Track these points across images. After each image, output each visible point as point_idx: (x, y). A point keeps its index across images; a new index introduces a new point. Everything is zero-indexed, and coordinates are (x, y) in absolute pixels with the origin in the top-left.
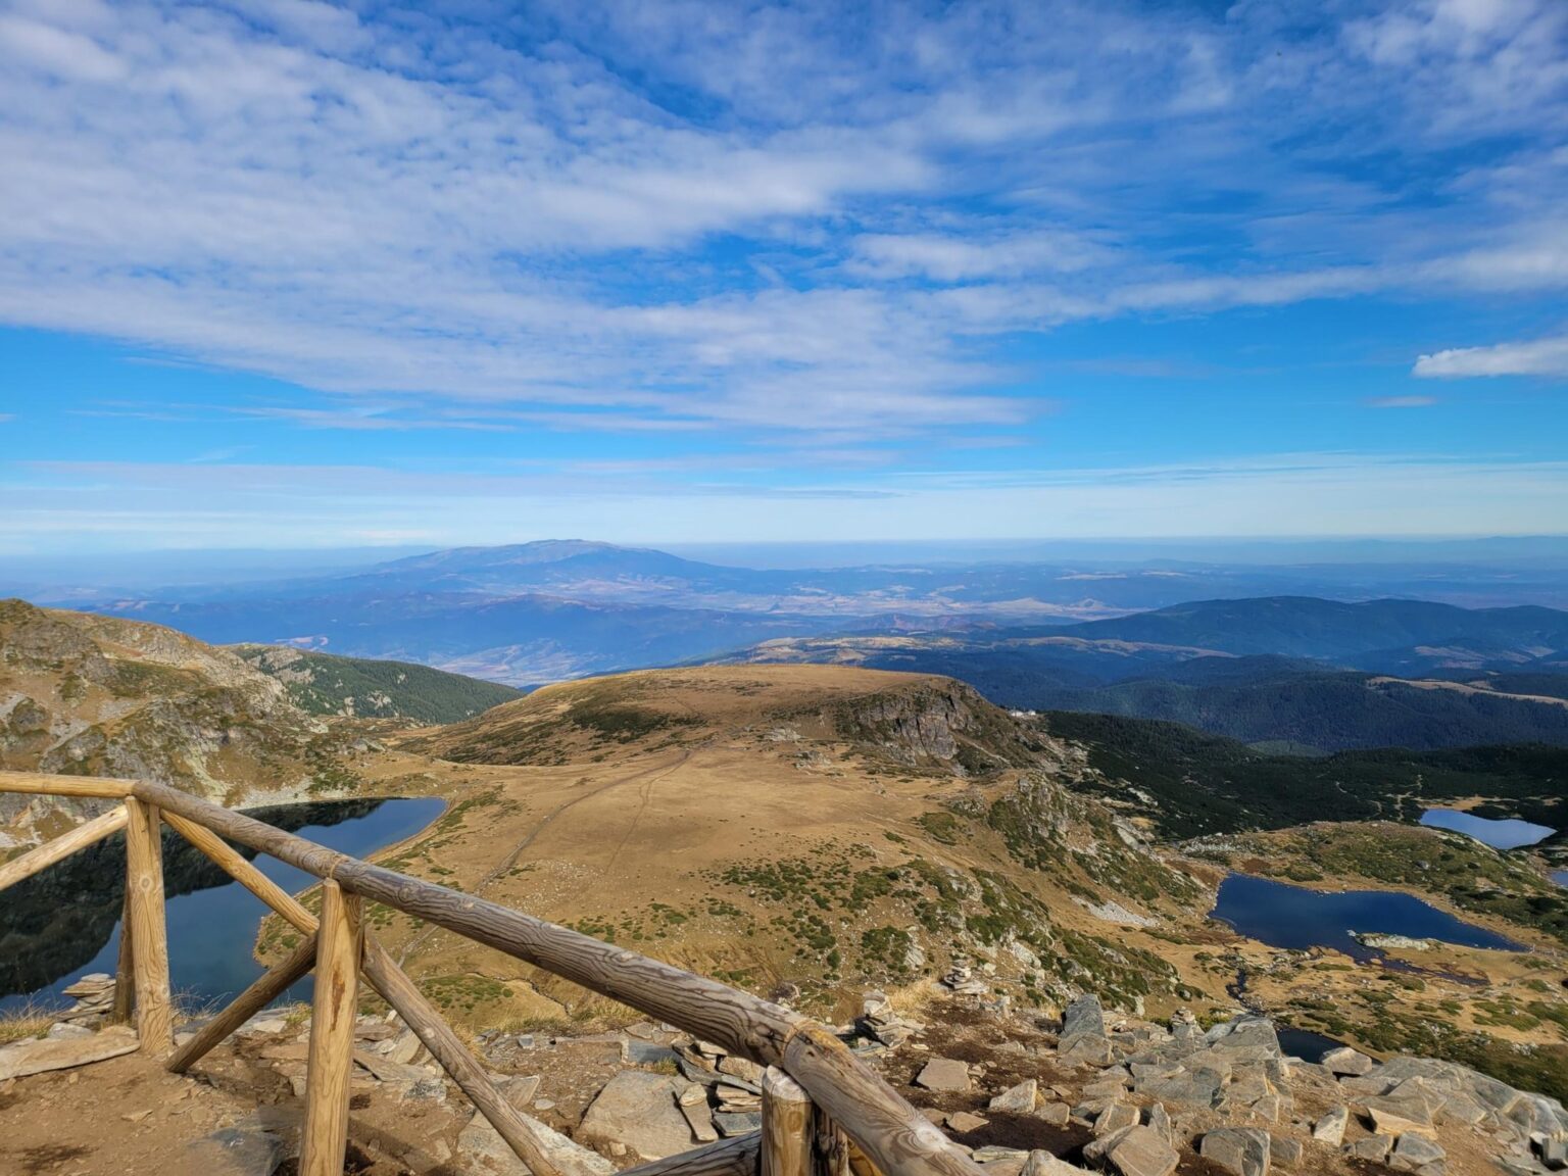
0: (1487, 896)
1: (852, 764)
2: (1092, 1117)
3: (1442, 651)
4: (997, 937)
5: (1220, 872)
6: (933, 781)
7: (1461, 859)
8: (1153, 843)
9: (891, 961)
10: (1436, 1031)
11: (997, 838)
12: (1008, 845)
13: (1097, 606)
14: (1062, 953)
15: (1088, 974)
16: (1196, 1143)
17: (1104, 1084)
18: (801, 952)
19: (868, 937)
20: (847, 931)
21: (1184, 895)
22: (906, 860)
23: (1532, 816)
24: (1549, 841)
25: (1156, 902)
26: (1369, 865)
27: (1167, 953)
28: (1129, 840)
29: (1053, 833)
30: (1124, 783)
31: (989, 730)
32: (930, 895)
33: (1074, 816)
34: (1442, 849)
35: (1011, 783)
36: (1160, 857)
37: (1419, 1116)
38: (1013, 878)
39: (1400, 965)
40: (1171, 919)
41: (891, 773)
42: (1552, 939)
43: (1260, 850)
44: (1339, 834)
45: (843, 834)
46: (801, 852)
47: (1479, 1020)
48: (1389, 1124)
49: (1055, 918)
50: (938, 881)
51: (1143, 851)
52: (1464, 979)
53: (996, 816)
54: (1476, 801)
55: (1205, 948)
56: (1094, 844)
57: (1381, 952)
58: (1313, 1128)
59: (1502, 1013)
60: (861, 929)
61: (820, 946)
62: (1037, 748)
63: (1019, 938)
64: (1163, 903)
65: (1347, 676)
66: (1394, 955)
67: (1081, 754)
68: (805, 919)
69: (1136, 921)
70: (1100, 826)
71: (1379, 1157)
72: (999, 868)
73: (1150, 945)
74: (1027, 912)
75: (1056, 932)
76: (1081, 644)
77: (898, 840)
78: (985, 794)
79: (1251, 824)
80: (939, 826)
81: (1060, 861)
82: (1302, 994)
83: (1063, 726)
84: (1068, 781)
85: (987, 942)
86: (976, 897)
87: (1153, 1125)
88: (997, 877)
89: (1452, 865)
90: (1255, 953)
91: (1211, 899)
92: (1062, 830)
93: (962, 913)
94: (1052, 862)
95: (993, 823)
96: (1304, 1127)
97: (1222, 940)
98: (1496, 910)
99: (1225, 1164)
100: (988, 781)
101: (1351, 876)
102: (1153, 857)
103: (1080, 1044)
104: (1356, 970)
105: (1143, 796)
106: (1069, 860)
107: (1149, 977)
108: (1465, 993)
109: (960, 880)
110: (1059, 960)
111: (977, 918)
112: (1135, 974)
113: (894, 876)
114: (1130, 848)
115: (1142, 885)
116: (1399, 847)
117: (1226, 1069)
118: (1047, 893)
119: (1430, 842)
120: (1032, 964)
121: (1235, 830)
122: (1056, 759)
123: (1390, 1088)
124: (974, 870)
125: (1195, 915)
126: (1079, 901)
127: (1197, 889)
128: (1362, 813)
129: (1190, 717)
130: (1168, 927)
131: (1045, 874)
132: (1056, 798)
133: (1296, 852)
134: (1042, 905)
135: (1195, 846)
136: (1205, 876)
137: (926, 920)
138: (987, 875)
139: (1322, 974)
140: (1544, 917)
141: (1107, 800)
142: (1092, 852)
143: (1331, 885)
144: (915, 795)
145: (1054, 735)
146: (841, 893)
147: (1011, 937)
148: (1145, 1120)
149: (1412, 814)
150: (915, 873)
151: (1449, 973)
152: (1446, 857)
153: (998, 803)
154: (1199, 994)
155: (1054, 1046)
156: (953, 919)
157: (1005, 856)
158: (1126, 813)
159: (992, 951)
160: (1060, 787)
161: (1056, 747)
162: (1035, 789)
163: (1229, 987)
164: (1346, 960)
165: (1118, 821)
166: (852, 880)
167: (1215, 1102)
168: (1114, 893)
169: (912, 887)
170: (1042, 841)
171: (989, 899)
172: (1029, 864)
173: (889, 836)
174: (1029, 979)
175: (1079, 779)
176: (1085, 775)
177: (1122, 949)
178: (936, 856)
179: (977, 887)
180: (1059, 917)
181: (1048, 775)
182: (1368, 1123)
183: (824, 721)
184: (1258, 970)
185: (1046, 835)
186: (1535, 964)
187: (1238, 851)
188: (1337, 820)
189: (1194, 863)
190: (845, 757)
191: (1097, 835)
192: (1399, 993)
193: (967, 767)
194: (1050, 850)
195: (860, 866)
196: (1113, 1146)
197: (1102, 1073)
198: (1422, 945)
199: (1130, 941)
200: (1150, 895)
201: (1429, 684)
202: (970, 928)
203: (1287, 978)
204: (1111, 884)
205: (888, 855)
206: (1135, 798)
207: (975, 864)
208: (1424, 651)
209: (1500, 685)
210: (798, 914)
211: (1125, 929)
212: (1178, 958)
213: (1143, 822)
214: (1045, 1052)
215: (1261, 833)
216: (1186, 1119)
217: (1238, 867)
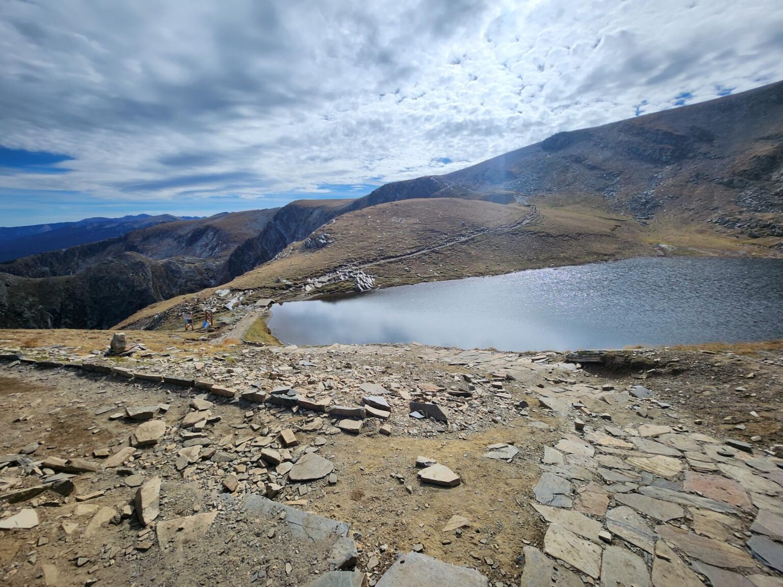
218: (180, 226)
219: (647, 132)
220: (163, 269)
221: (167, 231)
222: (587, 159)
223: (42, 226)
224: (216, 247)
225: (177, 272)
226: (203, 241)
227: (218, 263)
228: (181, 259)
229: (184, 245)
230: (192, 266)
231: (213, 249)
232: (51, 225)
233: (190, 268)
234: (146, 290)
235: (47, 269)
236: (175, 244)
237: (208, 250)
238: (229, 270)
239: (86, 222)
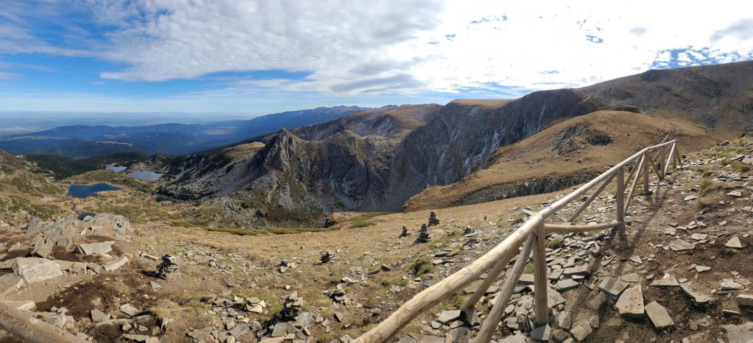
0: (117, 181)
2: (33, 246)
3: (108, 136)
4: (17, 210)
5: (69, 185)
7: (113, 175)
8: (54, 182)
10: (109, 207)
11: (15, 187)
12: (18, 188)
13: (37, 128)
14: (34, 210)
15: (41, 213)
16: (56, 244)
17: (36, 238)
21: (61, 192)
23: (124, 165)
24: (127, 169)
25: (55, 194)
26: (97, 179)
27: (59, 204)
28: (48, 182)
29: (30, 183)
30: (46, 169)
31: (10, 161)
33: (35, 179)
34: (110, 173)
35: (17, 173)
36: (56, 185)
37: (99, 225)
38: (20, 196)
39: (103, 196)
40: (59, 197)
42: (127, 186)
43: (77, 179)
44: (92, 174)
47: (116, 203)
48: (94, 228)
49: (32, 203)
51: (52, 184)
52: (114, 197)
53: (15, 182)
54: (115, 164)
55: (66, 202)
56: (40, 185)
57: (100, 195)
58: (80, 233)
59: (120, 201)
62: (24, 164)
63: (23, 209)
64: (57, 194)
65: (91, 142)
66: (102, 195)
67: (35, 164)
69: (51, 199)
70: (41, 180)
71: (92, 234)
72: (16, 194)
73: (54, 204)
74: (24, 203)
75: (32, 206)
76: (33, 138)
78: (10, 177)
79: (74, 174)
81: (32, 190)
82: (86, 206)
83: (30, 158)
84: (33, 171)
85: (15, 212)
86: (11, 202)
87: (47, 243)
89: (111, 176)
90: (77, 200)
91: (67, 191)
92: (32, 182)
93: (7, 207)
94: (30, 190)
95: (13, 184)
96: (79, 233)
97: (70, 199)
98: (119, 183)
99: (62, 246)
100: (11, 174)
101: (94, 181)
102: (54, 185)
103: (32, 231)
104: (96, 199)
105: (51, 172)
106: (34, 189)
107: (55, 210)
108: (114, 199)
109: (5, 199)
110: (34, 212)
111: (11, 207)
112: (52, 211)
114: (49, 184)
115: (52, 191)
116: (102, 174)
117: (63, 227)
118: (29, 198)
119: (107, 172)
120: (27, 214)
121: (72, 176)
122: (29, 166)
123: (95, 221)
124: (10, 196)
125: (64, 196)
126: (37, 198)
127: (64, 190)
128: (95, 169)
129: (59, 152)
130: (59, 199)
131: (29, 194)
133: (84, 178)
134: (28, 201)
135: (63, 181)
136: (66, 187)
138: (13, 196)
139: (89, 201)
140: (126, 183)
141: (43, 174)
142: (40, 186)
143: (91, 184)
145: (28, 160)
147: (21, 210)
148: (45, 242)
149: (104, 168)
151: (111, 196)
152: (110, 175)
153: (14, 179)
154: (66, 211)
155: (25, 233)
156: (5, 209)
157: (18, 191)
158: (48, 176)
159: (16, 214)
160: (31, 173)
161: (29, 163)
162: (24, 174)
163: (72, 208)
164: (94, 198)
165: (46, 178)
167: (61, 234)
168: (46, 195)
170: (27, 186)
171: (14, 202)
172: (24, 192)
174: (26, 218)
175: (35, 170)
176: (37, 169)
177: (48, 206)
179: (11, 200)
180: (33, 202)
181: (27, 170)
182: (90, 229)
184: (77, 203)
185: (28, 184)
186: (125, 191)
187: (72, 181)
188: (91, 171)
189: (64, 185)
191: (41, 182)
192: (103, 202)
193: (5, 171)
194: (29, 188)
196: (37, 250)
197: (37, 235)
198: (106, 192)
199: (50, 204)
200: (54, 193)
201: (106, 142)
202: (9, 210)
203: (83, 204)
204: (45, 192)
206: (49, 173)
207: (9, 194)
208: (105, 136)
209: (118, 141)
211: (49, 202)
212: (61, 205)
213: (51, 178)
214: (23, 235)
215: (77, 176)
216: (55, 240)
217: (72, 183)
218: (369, 115)
219: (700, 78)
220: (364, 143)
221: (361, 117)
222: (672, 89)
223: (299, 111)
224: (392, 129)
225: (372, 146)
226: (383, 125)
227: (396, 141)
228: (374, 137)
229: (370, 127)
230: (381, 142)
231: (389, 131)
232: (303, 111)
233: (380, 143)
234: (355, 156)
235: (304, 135)
236: (365, 126)
237: (386, 132)
238: (404, 148)
239: (317, 109)
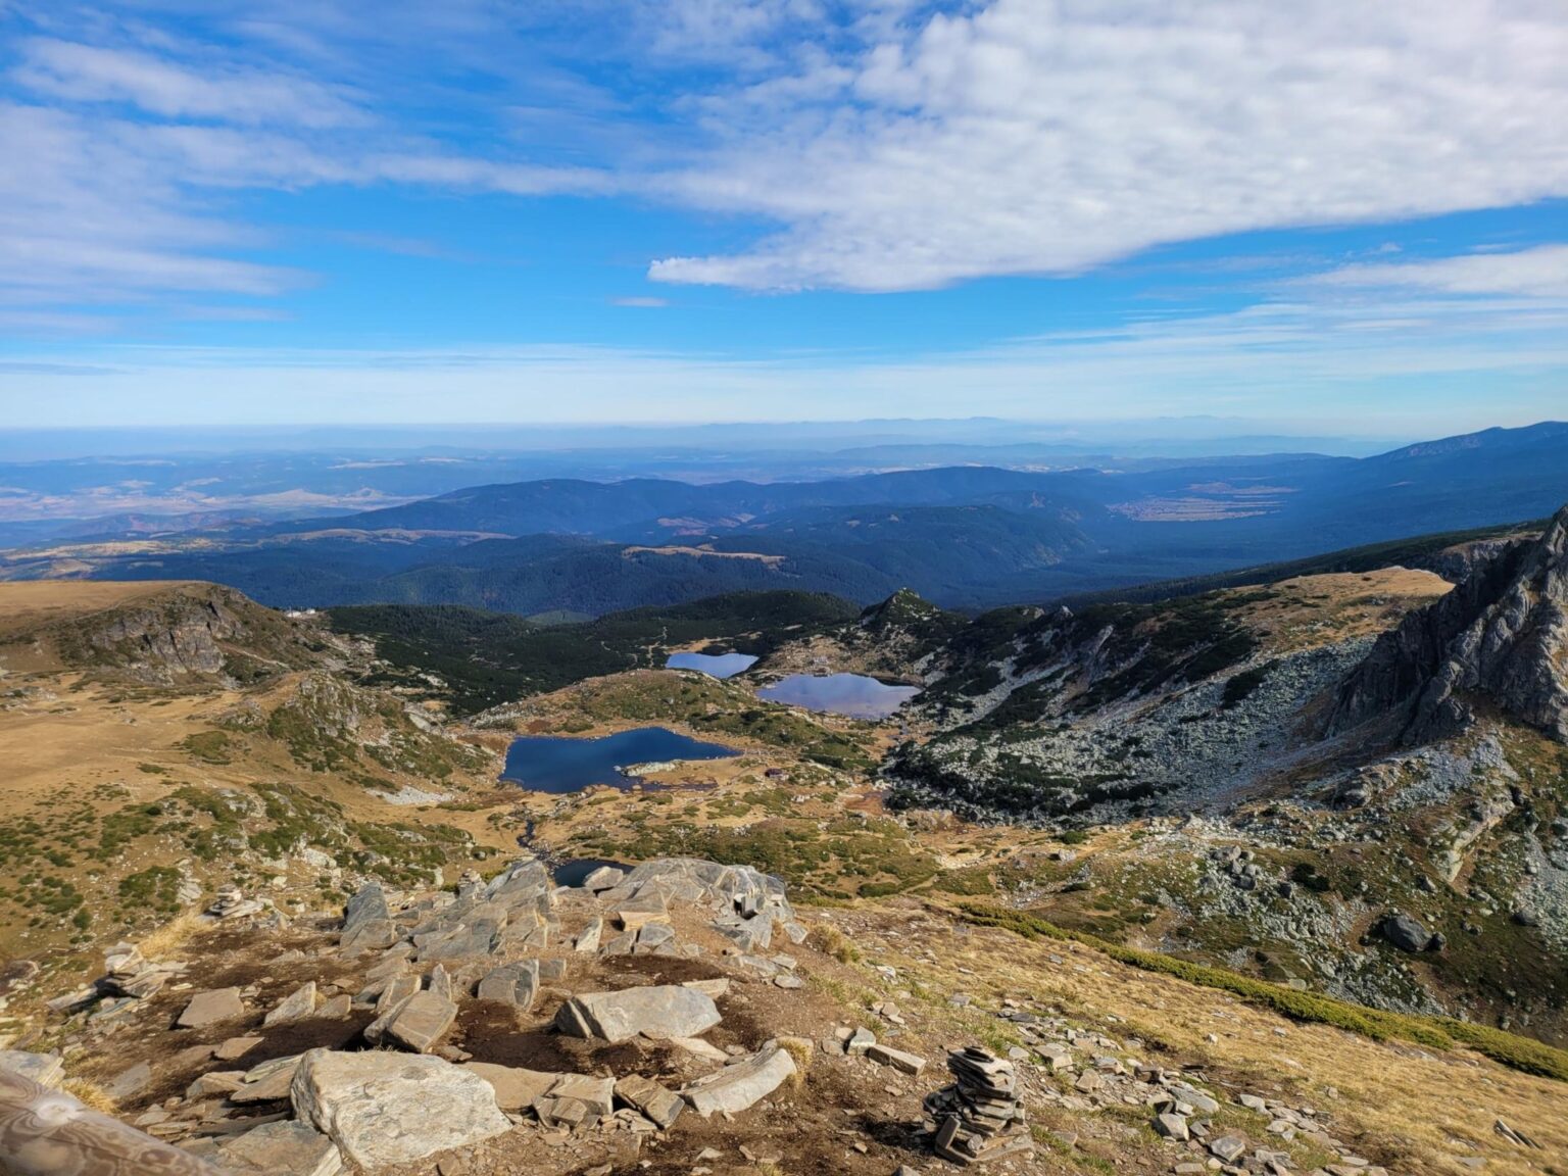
0: (715, 717)
1: (88, 694)
3: (677, 522)
4: (286, 849)
5: (507, 736)
6: (197, 699)
7: (695, 690)
8: (444, 722)
9: (159, 903)
11: (280, 746)
12: (293, 752)
13: (375, 495)
14: (357, 847)
15: (386, 860)
16: (474, 991)
17: (386, 964)
18: (35, 921)
19: (126, 885)
20: (95, 884)
21: (475, 765)
22: (169, 791)
23: (743, 649)
24: (756, 665)
25: (450, 778)
27: (463, 822)
28: (421, 724)
29: (342, 732)
30: (414, 670)
31: (263, 636)
32: (203, 822)
33: (365, 711)
34: (682, 685)
35: (291, 688)
36: (452, 736)
37: (656, 907)
38: (300, 784)
39: (654, 786)
40: (464, 789)
41: (142, 697)
42: (758, 742)
43: (541, 711)
44: (605, 686)
45: (82, 777)
46: (21, 808)
47: (711, 816)
48: (633, 920)
49: (349, 815)
50: (212, 806)
51: (436, 732)
52: (700, 786)
53: (274, 727)
54: (706, 643)
55: (496, 810)
56: (387, 735)
57: (641, 780)
58: (575, 943)
59: (727, 806)
60: (116, 877)
61: (63, 910)
63: (311, 844)
64: (456, 777)
66: (650, 780)
67: (367, 648)
68: (37, 884)
69: (431, 799)
70: (391, 715)
71: (626, 950)
72: (284, 777)
73: (446, 819)
74: (318, 816)
75: (351, 828)
76: (360, 535)
77: (157, 770)
78: (261, 704)
79: (532, 689)
80: (207, 748)
81: (352, 758)
82: (580, 829)
83: (347, 621)
84: (356, 676)
85: (275, 856)
86: (260, 812)
87: (434, 987)
88: (282, 788)
89: (691, 696)
90: (541, 801)
91: (500, 764)
92: (352, 726)
93: (243, 833)
94: (343, 760)
95: (273, 732)
96: (567, 944)
97: (512, 798)
98: (721, 727)
99: (501, 999)
100: (265, 690)
101: (616, 720)
102: (446, 735)
103: (363, 933)
104: (622, 798)
105: (433, 680)
106: (361, 755)
107: (447, 848)
108: (701, 797)
109: (238, 799)
110: (356, 855)
111: (262, 834)
112: (433, 849)
113: (155, 811)
114: (423, 731)
115: (435, 764)
116: (651, 689)
117: (502, 915)
118: (339, 793)
119: (672, 681)
120: (327, 866)
121: (519, 697)
123: (636, 891)
124: (254, 786)
125: (486, 782)
126: (373, 792)
127: (488, 757)
128: (622, 665)
130: (462, 798)
131: (337, 775)
132: (344, 695)
133: (571, 707)
134: (334, 805)
135: (485, 718)
136: (493, 743)
137: (200, 849)
138: (271, 788)
139: (596, 808)
140: (752, 726)
141: (398, 688)
142: (384, 742)
143: (601, 731)
144: (176, 718)
145: (337, 631)
146: (84, 843)
147: (302, 844)
148: (426, 985)
149: (660, 660)
150: (182, 803)
151: (690, 784)
152: (684, 692)
153: (278, 711)
154: (493, 852)
155: (336, 943)
156: (233, 841)
157: (290, 764)
158: (418, 698)
159: (282, 864)
160: (348, 684)
161: (340, 644)
162: (320, 690)
163: (519, 839)
164: (614, 792)
165: (410, 708)
166: (99, 826)
167: (492, 948)
168: (410, 778)
169: (180, 818)
170: (330, 741)
171: (274, 812)
172: (317, 767)
173: (146, 769)
174: (325, 881)
175: (367, 673)
176: (373, 667)
177: (418, 827)
178: (205, 779)
179: (259, 802)
180: (355, 813)
181: (333, 674)
182: (619, 925)
183: (40, 649)
184: (544, 818)
185: (335, 734)
186: (748, 763)
187: (522, 716)
188: (603, 674)
189: (485, 735)
190: (77, 688)
191: (389, 724)
192: (655, 809)
193: (239, 678)
194: (340, 748)
195: (108, 808)
196: (393, 1019)
197: (387, 952)
198: (669, 766)
199: (426, 820)
200: (444, 772)
202: (253, 847)
203: (567, 818)
204: (406, 769)
205: (144, 789)
206: (426, 683)
207: (255, 779)
208: (665, 523)
210: (28, 879)
211: (422, 809)
212: (473, 823)
213: (434, 704)
215: (542, 695)
217: (523, 730)
